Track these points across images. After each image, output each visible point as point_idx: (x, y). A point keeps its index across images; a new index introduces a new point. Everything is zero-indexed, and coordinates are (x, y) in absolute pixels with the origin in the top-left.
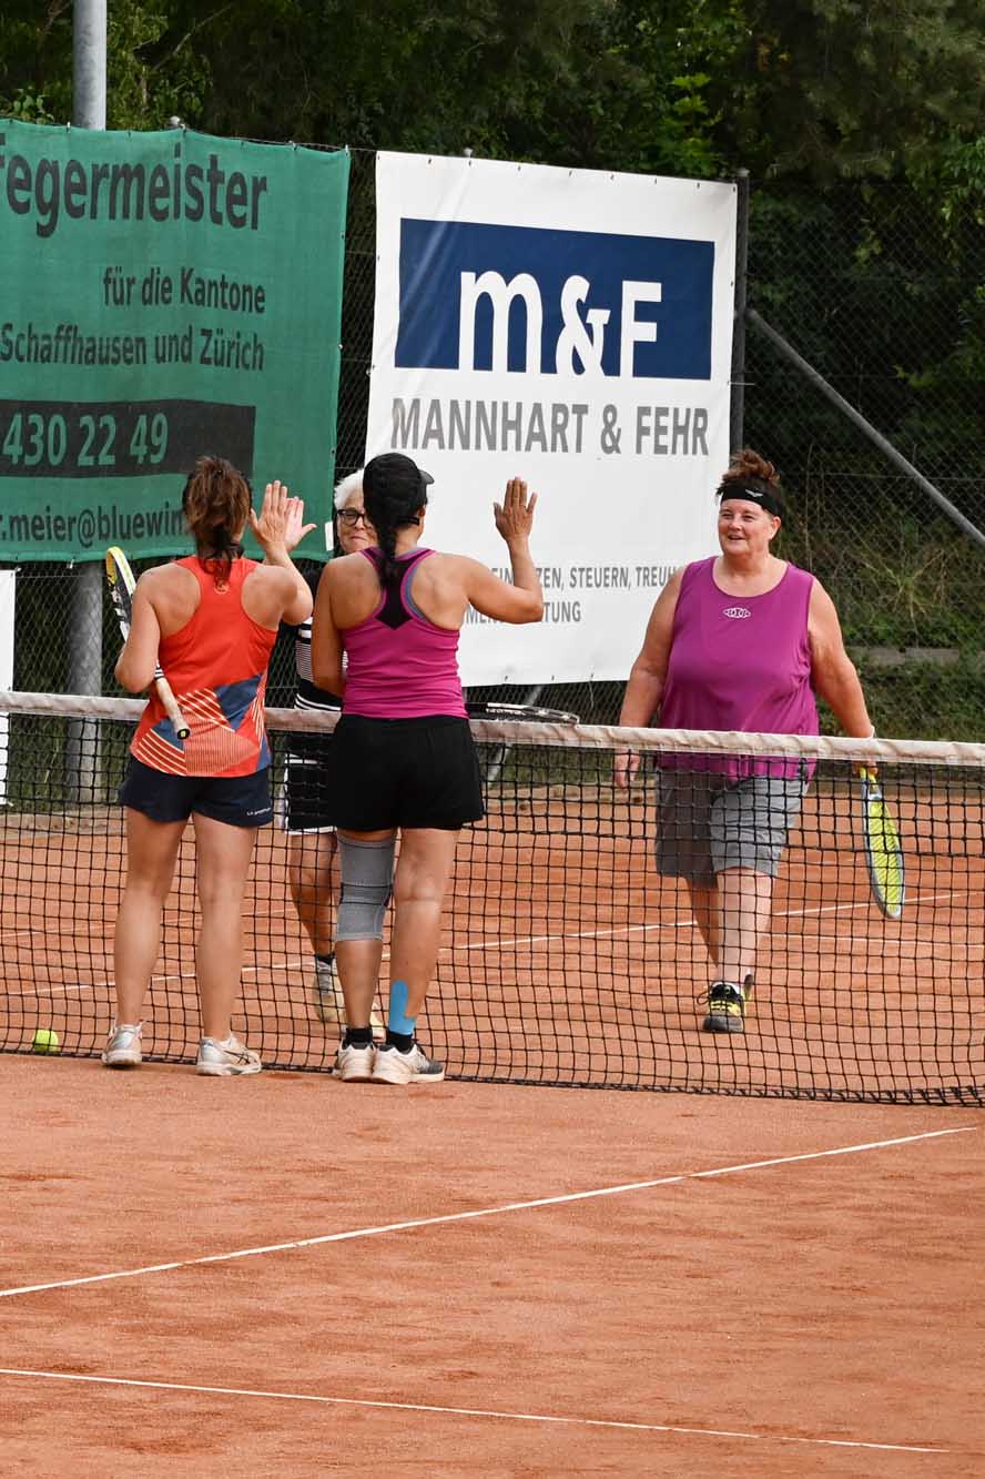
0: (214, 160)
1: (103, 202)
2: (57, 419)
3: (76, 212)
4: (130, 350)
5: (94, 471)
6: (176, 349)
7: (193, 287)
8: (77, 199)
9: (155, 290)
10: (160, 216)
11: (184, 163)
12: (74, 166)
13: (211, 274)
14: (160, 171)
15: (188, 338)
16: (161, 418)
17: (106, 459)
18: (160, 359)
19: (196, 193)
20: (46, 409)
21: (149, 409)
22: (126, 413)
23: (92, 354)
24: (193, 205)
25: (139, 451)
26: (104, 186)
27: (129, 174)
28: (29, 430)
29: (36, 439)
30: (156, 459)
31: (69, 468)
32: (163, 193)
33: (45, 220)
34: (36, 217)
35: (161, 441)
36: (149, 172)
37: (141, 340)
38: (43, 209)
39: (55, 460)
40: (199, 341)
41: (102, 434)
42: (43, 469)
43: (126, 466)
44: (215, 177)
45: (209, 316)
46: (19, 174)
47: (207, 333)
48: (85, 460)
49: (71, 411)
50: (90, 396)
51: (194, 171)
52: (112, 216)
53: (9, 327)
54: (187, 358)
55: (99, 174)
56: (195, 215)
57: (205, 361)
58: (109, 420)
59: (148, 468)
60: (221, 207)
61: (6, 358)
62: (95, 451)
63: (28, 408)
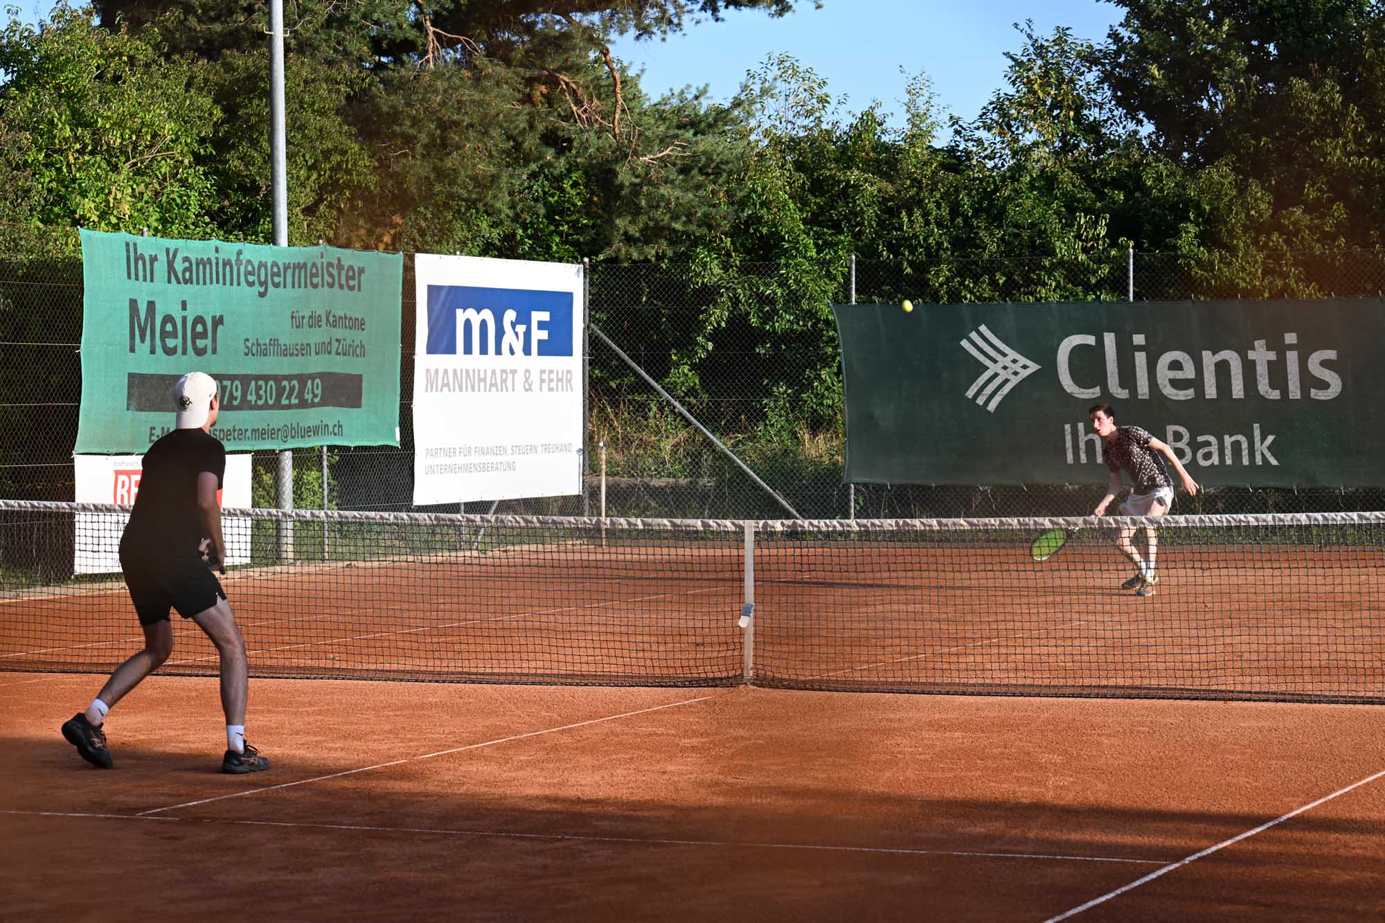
0: (339, 260)
1: (289, 280)
2: (271, 383)
3: (276, 285)
4: (303, 350)
5: (289, 407)
6: (324, 348)
7: (331, 319)
8: (276, 279)
9: (315, 321)
10: (315, 286)
11: (325, 261)
12: (275, 264)
13: (340, 313)
14: (314, 265)
15: (330, 343)
16: (318, 381)
17: (294, 401)
18: (317, 353)
19: (331, 275)
20: (266, 378)
21: (312, 377)
22: (302, 379)
23: (286, 352)
24: (330, 280)
25: (309, 397)
26: (289, 272)
27: (300, 267)
28: (258, 388)
29: (262, 392)
30: (316, 400)
31: (278, 406)
32: (316, 275)
33: (262, 290)
34: (258, 288)
35: (318, 392)
36: (309, 266)
37: (309, 345)
38: (261, 284)
39: (271, 402)
40: (335, 344)
41: (292, 389)
42: (266, 407)
43: (303, 404)
44: (340, 267)
45: (339, 333)
46: (250, 268)
47: (338, 341)
48: (284, 402)
49: (277, 379)
50: (286, 372)
51: (330, 265)
52: (293, 287)
53: (247, 340)
54: (330, 353)
55: (286, 268)
56: (331, 285)
57: (338, 354)
58: (295, 382)
59: (313, 405)
60: (343, 281)
61: (246, 354)
62: (289, 397)
63: (258, 378)
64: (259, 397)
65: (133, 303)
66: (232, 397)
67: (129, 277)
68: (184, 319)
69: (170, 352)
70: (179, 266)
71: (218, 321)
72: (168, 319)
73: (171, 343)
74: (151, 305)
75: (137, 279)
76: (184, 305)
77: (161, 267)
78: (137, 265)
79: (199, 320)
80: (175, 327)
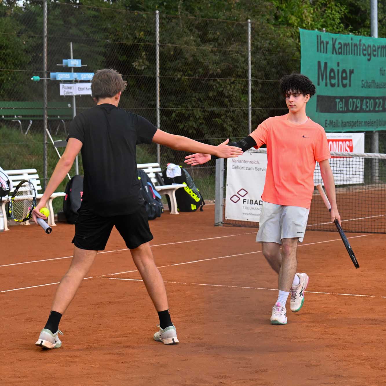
1: (379, 53)
2: (372, 100)
3: (375, 56)
4: (384, 85)
5: (379, 111)
12: (374, 46)
17: (381, 109)
20: (370, 98)
22: (384, 99)
23: (378, 86)
26: (380, 50)
27: (384, 47)
28: (367, 103)
29: (368, 105)
31: (374, 111)
33: (369, 57)
34: (367, 57)
38: (368, 55)
39: (372, 109)
41: (380, 103)
42: (370, 111)
43: (384, 110)
46: (364, 48)
48: (377, 109)
49: (374, 98)
50: (378, 96)
52: (381, 56)
53: (363, 81)
55: (378, 48)
58: (381, 100)
61: (362, 87)
62: (379, 107)
63: (367, 98)
64: (367, 107)
65: (319, 63)
66: (357, 107)
67: (318, 51)
68: (338, 71)
69: (333, 85)
70: (337, 46)
71: (352, 72)
72: (332, 70)
73: (333, 81)
74: (326, 64)
75: (321, 52)
76: (338, 64)
77: (330, 46)
78: (321, 45)
79: (344, 71)
80: (334, 74)
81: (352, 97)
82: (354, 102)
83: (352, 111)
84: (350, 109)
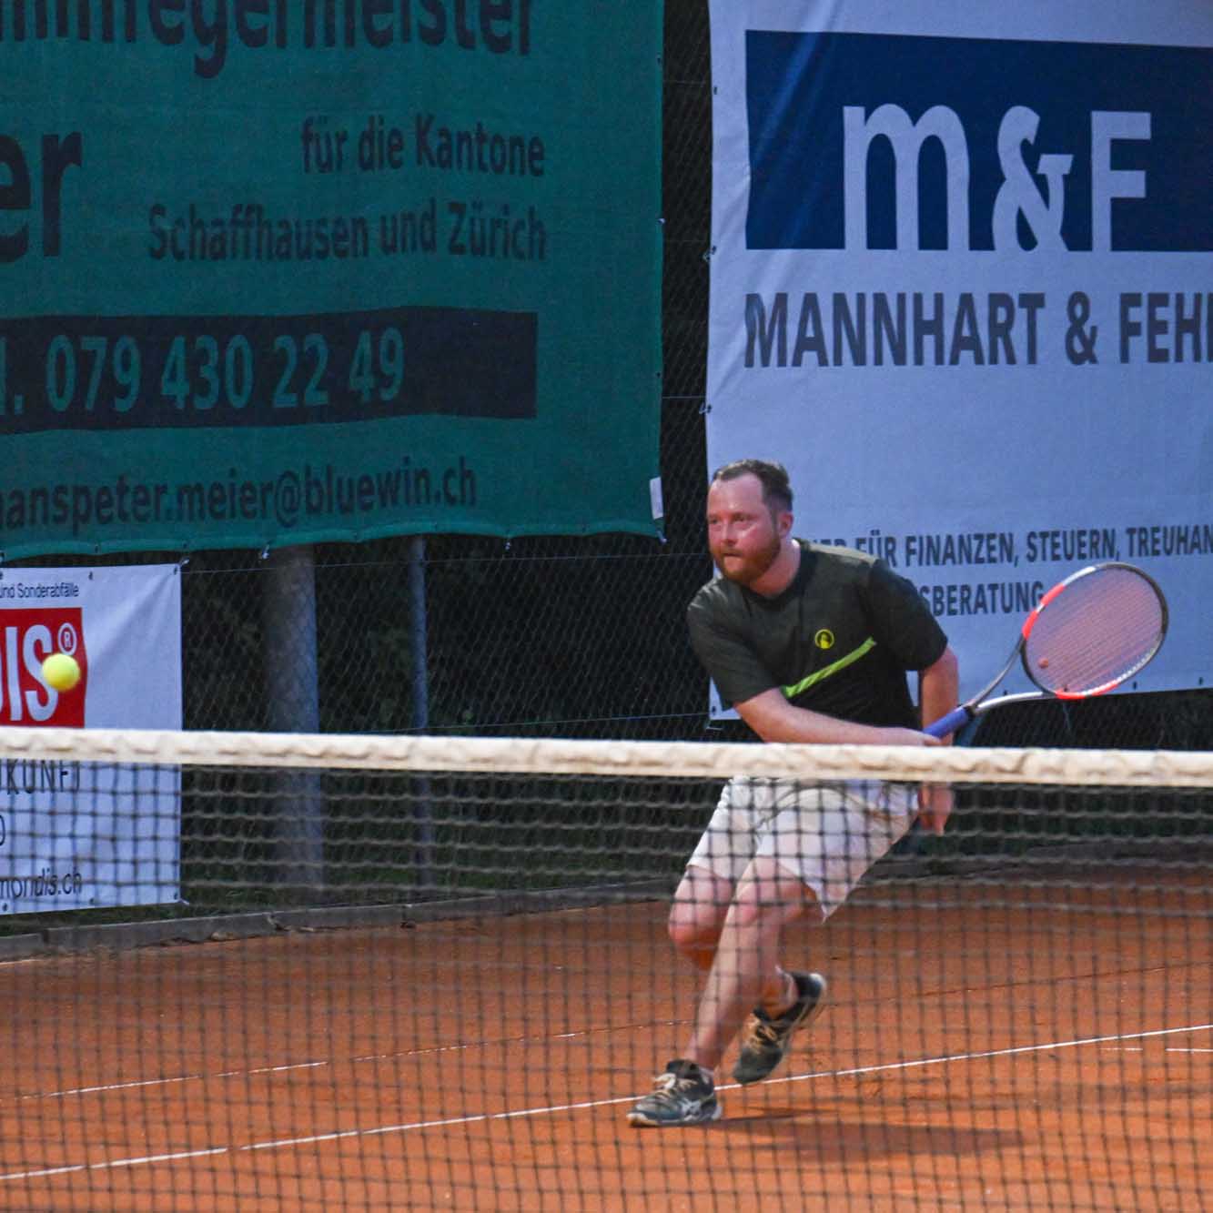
4: (344, 238)
6: (413, 234)
7: (434, 142)
8: (254, 20)
9: (380, 149)
13: (462, 123)
15: (430, 216)
22: (342, 329)
23: (286, 247)
29: (207, 372)
30: (388, 395)
32: (384, 6)
34: (194, 49)
35: (395, 369)
37: (360, 223)
40: (447, 221)
45: (461, 184)
48: (283, 400)
50: (287, 307)
52: (309, 43)
54: (430, 246)
56: (433, 37)
61: (157, 255)
62: (298, 386)
63: (194, 326)
64: (200, 387)
66: (112, 389)
71: (63, 153)
79: (4, 150)
81: (73, 326)
82: (85, 360)
83: (75, 418)
84: (60, 404)
